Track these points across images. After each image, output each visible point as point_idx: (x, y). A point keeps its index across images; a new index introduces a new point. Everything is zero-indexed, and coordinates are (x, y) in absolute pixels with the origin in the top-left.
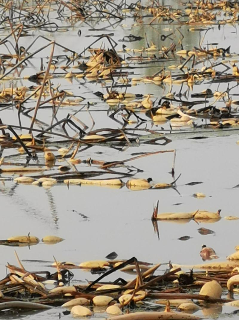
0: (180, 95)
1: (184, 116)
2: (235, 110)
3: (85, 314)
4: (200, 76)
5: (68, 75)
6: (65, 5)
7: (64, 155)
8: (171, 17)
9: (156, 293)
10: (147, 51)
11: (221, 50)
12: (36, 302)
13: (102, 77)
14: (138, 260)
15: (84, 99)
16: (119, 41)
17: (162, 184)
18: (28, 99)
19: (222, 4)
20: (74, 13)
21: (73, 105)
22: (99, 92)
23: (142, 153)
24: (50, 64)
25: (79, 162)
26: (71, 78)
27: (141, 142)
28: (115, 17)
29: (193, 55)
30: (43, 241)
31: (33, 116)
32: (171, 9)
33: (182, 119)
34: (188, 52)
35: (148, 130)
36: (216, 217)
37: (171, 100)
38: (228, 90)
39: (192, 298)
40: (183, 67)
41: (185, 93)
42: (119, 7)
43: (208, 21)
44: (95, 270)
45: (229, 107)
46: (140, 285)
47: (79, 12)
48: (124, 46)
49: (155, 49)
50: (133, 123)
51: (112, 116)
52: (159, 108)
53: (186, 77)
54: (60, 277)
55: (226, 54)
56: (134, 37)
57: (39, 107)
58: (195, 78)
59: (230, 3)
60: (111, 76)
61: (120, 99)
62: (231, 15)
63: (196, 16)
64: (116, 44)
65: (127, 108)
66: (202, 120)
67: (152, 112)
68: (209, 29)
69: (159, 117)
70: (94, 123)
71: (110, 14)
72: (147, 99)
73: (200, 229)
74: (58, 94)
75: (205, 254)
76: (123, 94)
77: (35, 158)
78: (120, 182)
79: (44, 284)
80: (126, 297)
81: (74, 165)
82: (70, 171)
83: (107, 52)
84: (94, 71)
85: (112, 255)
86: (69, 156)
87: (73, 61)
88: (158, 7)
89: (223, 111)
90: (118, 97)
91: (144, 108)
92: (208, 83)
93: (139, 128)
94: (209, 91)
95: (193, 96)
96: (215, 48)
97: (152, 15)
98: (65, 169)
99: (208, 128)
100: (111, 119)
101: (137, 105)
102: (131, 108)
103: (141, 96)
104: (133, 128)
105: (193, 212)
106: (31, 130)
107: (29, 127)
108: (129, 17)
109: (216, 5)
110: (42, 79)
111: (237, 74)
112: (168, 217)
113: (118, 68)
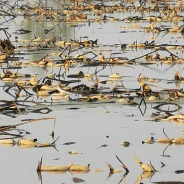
0: (59, 76)
1: (62, 92)
2: (101, 88)
4: (75, 61)
8: (53, 16)
10: (34, 41)
11: (90, 42)
16: (13, 33)
17: (45, 144)
19: (92, 7)
23: (30, 120)
27: (29, 111)
28: (9, 15)
29: (70, 45)
32: (52, 10)
33: (61, 94)
34: (65, 43)
35: (34, 102)
36: (86, 169)
37: (53, 79)
38: (96, 73)
40: (61, 54)
41: (63, 74)
42: (13, 8)
43: (81, 20)
45: (96, 86)
48: (16, 38)
49: (40, 40)
50: (23, 96)
51: (7, 91)
52: (43, 85)
53: (63, 62)
55: (95, 45)
56: (24, 30)
58: (71, 62)
59: (98, 6)
60: (6, 60)
61: (13, 78)
62: (99, 15)
63: (72, 15)
64: (11, 36)
65: (18, 85)
66: (76, 95)
67: (38, 88)
68: (82, 25)
69: (43, 92)
71: (6, 13)
72: (34, 78)
73: (74, 179)
76: (15, 74)
78: (12, 142)
83: (3, 42)
88: (42, 8)
89: (92, 89)
90: (11, 76)
91: (32, 85)
92: (80, 67)
93: (27, 100)
94: (81, 73)
95: (69, 77)
96: (86, 40)
97: (38, 14)
99: (80, 101)
101: (26, 83)
102: (21, 85)
103: (30, 75)
104: (23, 100)
108: (20, 15)
109: (87, 8)
111: (103, 60)
112: (50, 169)
113: (12, 54)
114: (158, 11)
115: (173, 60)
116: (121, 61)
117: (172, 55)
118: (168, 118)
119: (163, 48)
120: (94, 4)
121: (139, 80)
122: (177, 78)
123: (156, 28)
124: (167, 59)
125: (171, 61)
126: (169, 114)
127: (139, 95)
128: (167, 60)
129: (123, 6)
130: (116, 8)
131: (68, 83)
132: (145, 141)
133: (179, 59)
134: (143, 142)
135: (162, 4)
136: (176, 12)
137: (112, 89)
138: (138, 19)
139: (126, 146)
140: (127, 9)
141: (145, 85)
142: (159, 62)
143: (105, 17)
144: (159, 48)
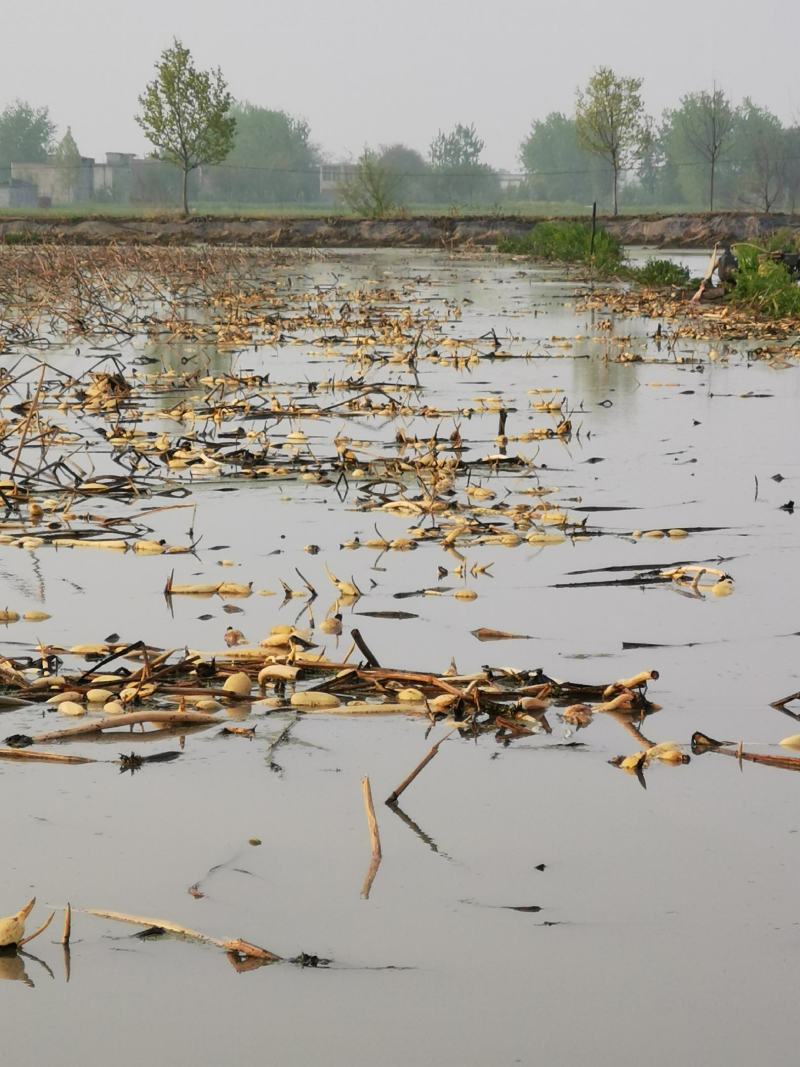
0: (204, 434)
1: (208, 461)
2: (274, 455)
3: (77, 713)
5: (62, 406)
6: (61, 317)
7: (54, 508)
8: (195, 334)
9: (168, 687)
12: (12, 697)
13: (105, 409)
14: (146, 644)
15: (82, 437)
16: (129, 363)
17: (178, 548)
18: (10, 435)
20: (72, 327)
21: (68, 444)
22: (100, 429)
24: (40, 390)
25: (74, 517)
26: (65, 409)
28: (123, 332)
29: (222, 384)
30: (24, 618)
31: (16, 458)
32: (195, 325)
33: (206, 465)
34: (215, 379)
35: (162, 479)
36: (245, 591)
37: (193, 440)
39: (214, 694)
42: (130, 321)
43: (244, 341)
44: (91, 657)
45: (265, 452)
46: (148, 677)
47: (78, 325)
48: (134, 371)
50: (144, 468)
51: (117, 460)
52: (177, 450)
53: (212, 411)
54: (45, 665)
55: (264, 384)
56: (147, 359)
57: (24, 445)
58: (224, 413)
60: (117, 408)
61: (127, 438)
62: (271, 333)
64: (125, 368)
67: (168, 456)
68: (243, 350)
70: (94, 468)
73: (226, 607)
74: (49, 430)
75: (231, 639)
76: (132, 432)
77: (17, 511)
78: (124, 545)
79: (25, 674)
80: (129, 691)
81: (66, 521)
82: (62, 529)
83: (112, 378)
84: (96, 402)
85: (113, 638)
86: (61, 510)
87: (69, 387)
88: (178, 321)
89: (259, 457)
90: (124, 435)
91: (159, 450)
93: (151, 475)
95: (220, 436)
96: (250, 376)
97: (171, 331)
98: (54, 526)
99: (238, 477)
100: (116, 464)
104: (144, 475)
105: (216, 584)
106: (12, 475)
107: (10, 471)
108: (142, 333)
110: (28, 409)
111: (277, 409)
112: (186, 590)
113: (126, 398)
114: (371, 327)
115: (394, 408)
116: (307, 411)
117: (392, 400)
118: (385, 506)
119: (377, 389)
120: (264, 315)
121: (337, 443)
122: (401, 440)
123: (367, 356)
124: (384, 407)
125: (390, 412)
126: (385, 499)
127: (337, 467)
128: (383, 409)
129: (312, 318)
130: (301, 322)
131: (217, 447)
132: (345, 544)
133: (404, 407)
134: (342, 547)
135: (377, 316)
136: (400, 329)
137: (291, 457)
138: (336, 340)
139: (313, 553)
140: (319, 324)
141: (347, 451)
142: (370, 413)
143: (282, 337)
144: (370, 388)
